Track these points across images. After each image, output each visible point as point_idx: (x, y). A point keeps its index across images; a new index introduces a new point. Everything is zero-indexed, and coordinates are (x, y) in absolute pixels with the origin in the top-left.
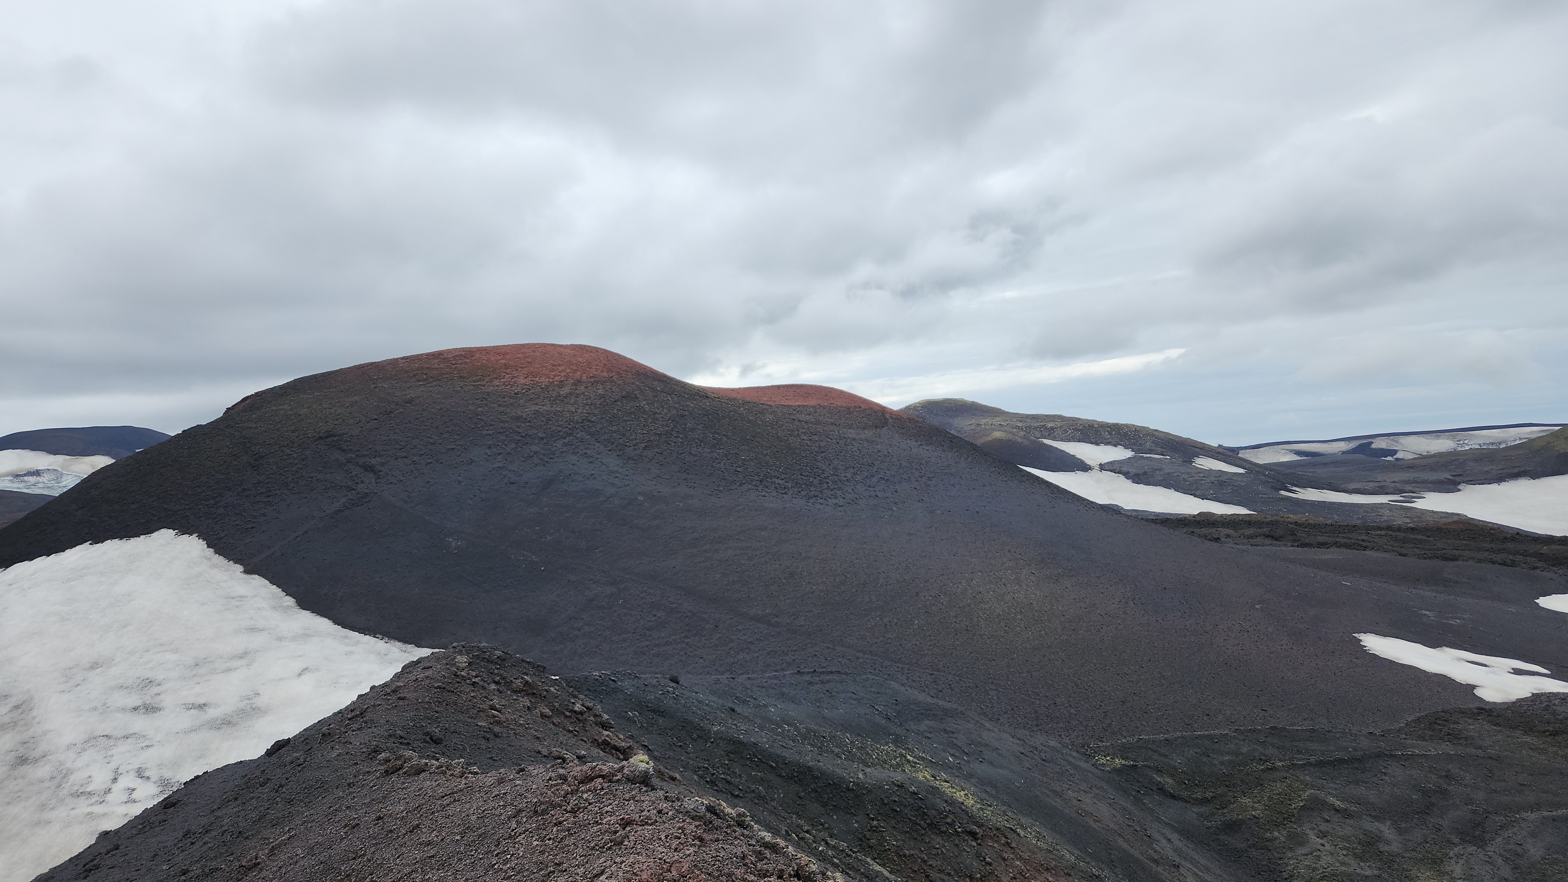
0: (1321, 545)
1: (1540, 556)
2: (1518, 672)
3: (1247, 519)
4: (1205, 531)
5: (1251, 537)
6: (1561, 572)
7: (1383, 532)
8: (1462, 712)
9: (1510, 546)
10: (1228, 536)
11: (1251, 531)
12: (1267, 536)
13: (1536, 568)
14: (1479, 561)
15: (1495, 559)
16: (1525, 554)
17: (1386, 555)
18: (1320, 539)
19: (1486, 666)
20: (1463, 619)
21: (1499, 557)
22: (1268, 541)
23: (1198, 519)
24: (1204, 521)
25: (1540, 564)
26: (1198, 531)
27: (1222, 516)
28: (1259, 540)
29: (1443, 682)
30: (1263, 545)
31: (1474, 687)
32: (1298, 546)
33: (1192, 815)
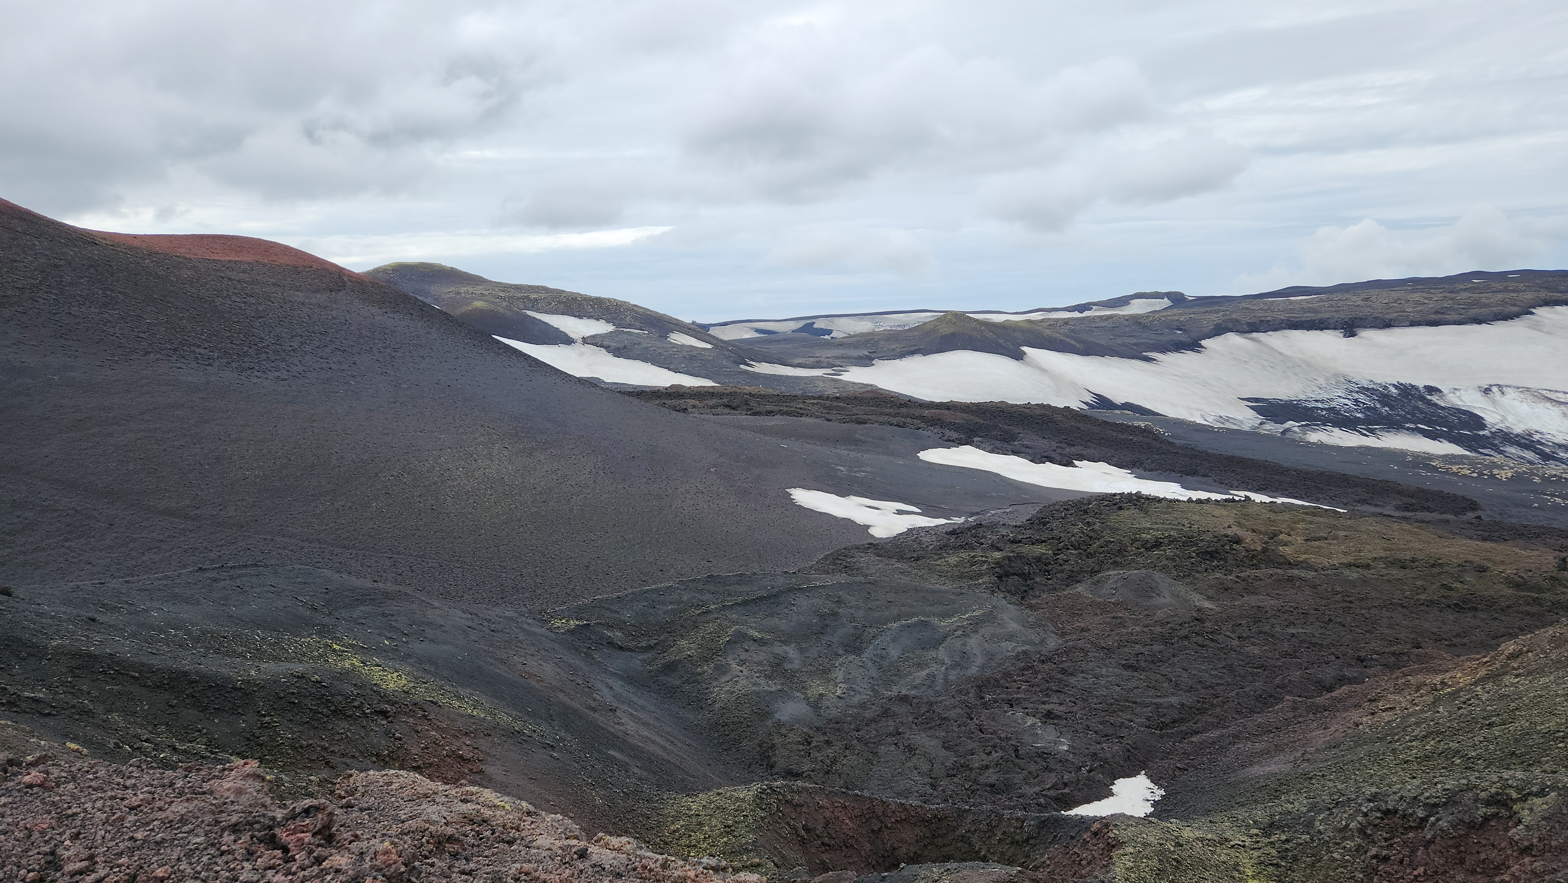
0: (769, 413)
1: (922, 418)
2: (900, 512)
3: (711, 390)
4: (675, 402)
5: (713, 407)
6: (935, 431)
7: (815, 401)
8: (857, 548)
9: (903, 410)
10: (694, 407)
11: (713, 402)
12: (726, 406)
13: (919, 428)
14: (882, 423)
15: (892, 422)
16: (914, 417)
17: (817, 420)
18: (768, 408)
19: (878, 509)
20: (866, 472)
21: (895, 420)
22: (727, 410)
23: (670, 391)
24: (675, 393)
25: (922, 425)
26: (668, 402)
27: (690, 388)
28: (719, 410)
29: (848, 524)
30: (722, 414)
31: (868, 527)
32: (750, 415)
33: (636, 662)
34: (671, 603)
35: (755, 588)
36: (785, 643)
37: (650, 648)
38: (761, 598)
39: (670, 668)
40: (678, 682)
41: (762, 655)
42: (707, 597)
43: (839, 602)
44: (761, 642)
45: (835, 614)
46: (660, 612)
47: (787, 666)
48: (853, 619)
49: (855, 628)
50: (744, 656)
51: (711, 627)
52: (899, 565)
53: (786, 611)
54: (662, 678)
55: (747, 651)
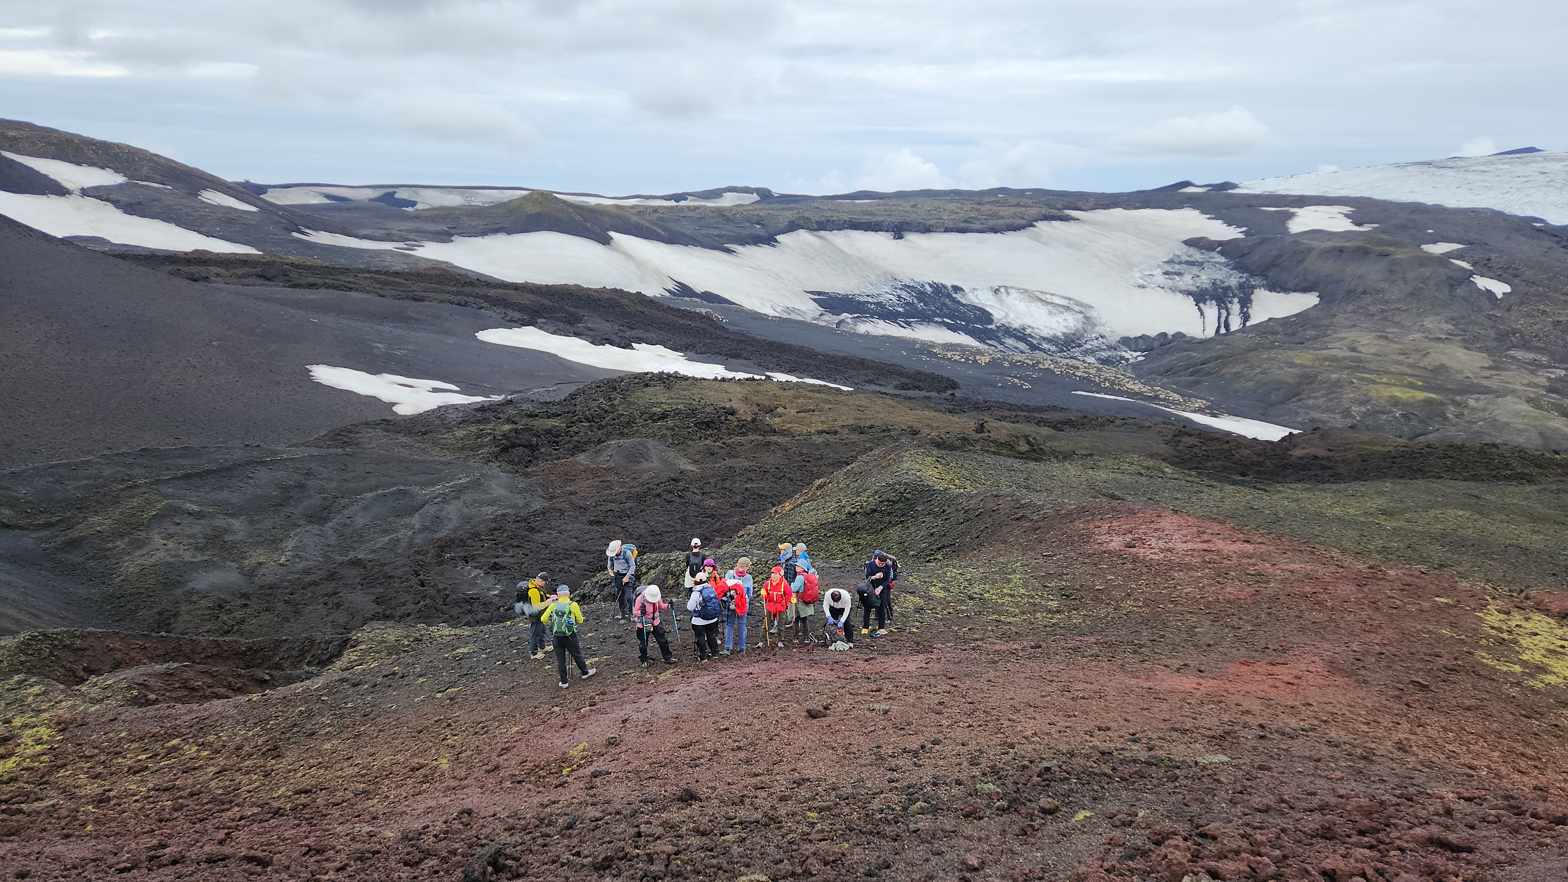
0: (312, 286)
1: (486, 298)
2: (435, 390)
3: (244, 258)
4: (193, 269)
5: (243, 276)
6: (498, 311)
7: (368, 276)
8: (367, 424)
9: (468, 289)
10: (218, 275)
11: (241, 271)
12: (259, 276)
13: (482, 308)
14: (441, 302)
15: (452, 300)
16: (477, 296)
17: (367, 296)
18: (311, 280)
19: (412, 387)
20: (407, 349)
21: (456, 299)
22: (259, 281)
23: (191, 256)
24: (199, 259)
25: (486, 304)
26: (185, 269)
27: (218, 254)
28: (250, 280)
29: (373, 401)
30: (254, 285)
31: (394, 404)
32: (289, 287)
33: (28, 541)
34: (85, 478)
35: (203, 462)
36: (232, 516)
37: (49, 525)
38: (209, 472)
39: (72, 545)
40: (79, 560)
41: (198, 528)
42: (137, 471)
43: (309, 474)
44: (200, 515)
45: (301, 487)
46: (70, 487)
47: (227, 538)
48: (323, 490)
49: (325, 499)
50: (173, 529)
51: (135, 502)
52: (404, 439)
53: (240, 484)
54: (61, 556)
55: (178, 524)
